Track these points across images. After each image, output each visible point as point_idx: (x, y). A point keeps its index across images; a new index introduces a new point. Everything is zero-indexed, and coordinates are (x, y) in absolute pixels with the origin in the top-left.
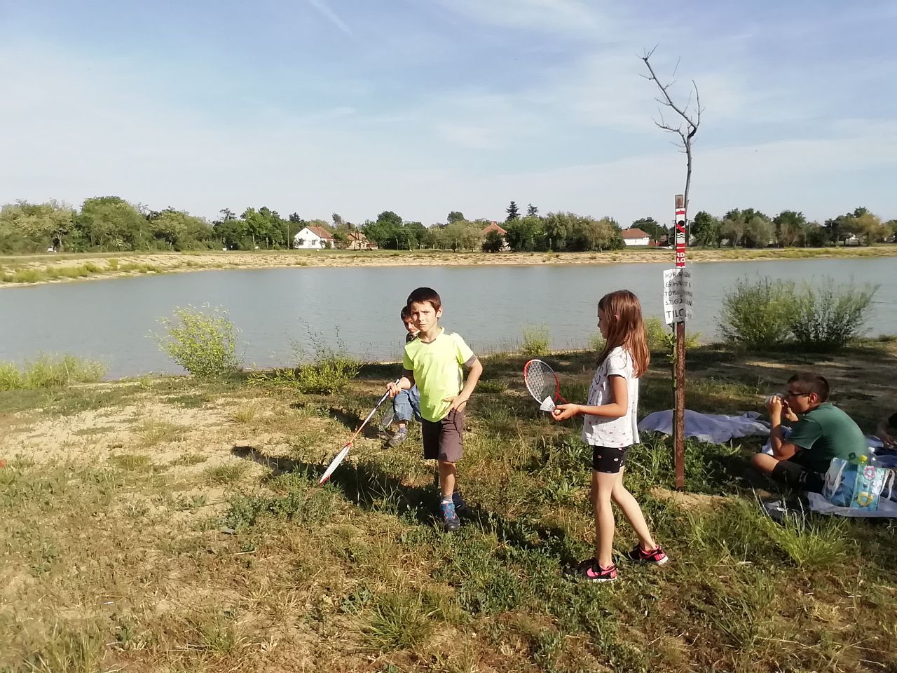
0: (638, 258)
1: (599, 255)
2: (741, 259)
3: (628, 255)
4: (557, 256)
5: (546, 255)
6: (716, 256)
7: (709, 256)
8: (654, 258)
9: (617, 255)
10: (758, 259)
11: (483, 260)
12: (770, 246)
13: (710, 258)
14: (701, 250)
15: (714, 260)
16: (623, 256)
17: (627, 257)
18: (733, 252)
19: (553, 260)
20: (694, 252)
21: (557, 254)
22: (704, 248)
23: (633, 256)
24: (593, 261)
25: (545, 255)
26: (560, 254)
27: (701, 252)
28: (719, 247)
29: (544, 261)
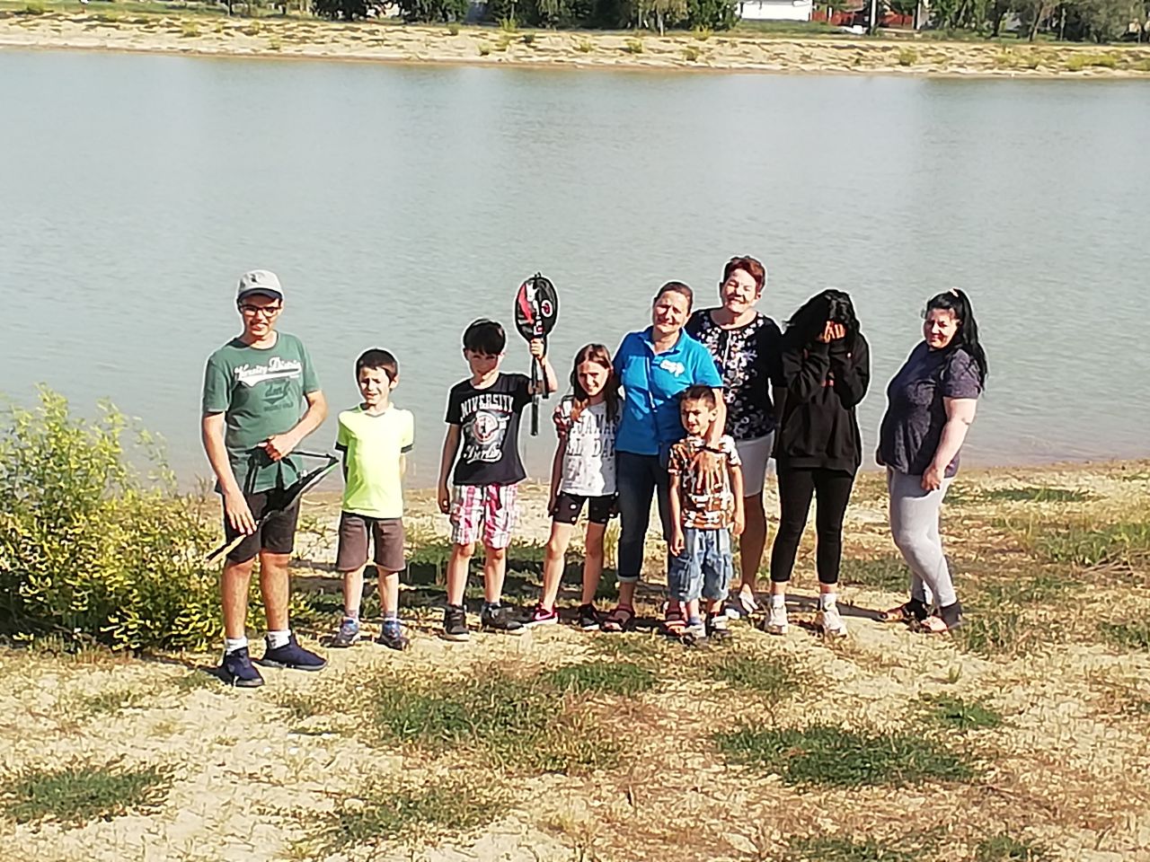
0: (760, 54)
1: (651, 41)
2: (1043, 71)
3: (734, 45)
4: (528, 40)
5: (495, 35)
6: (979, 59)
7: (959, 59)
8: (805, 58)
9: (702, 45)
10: (1089, 71)
11: (303, 40)
12: (1130, 37)
13: (961, 66)
14: (944, 39)
15: (970, 71)
16: (718, 48)
17: (731, 51)
18: (1026, 49)
19: (515, 51)
20: (920, 46)
21: (528, 32)
22: (950, 36)
23: (747, 48)
24: (628, 60)
25: (492, 35)
26: (538, 33)
27: (940, 47)
28: (995, 35)
29: (485, 53)
